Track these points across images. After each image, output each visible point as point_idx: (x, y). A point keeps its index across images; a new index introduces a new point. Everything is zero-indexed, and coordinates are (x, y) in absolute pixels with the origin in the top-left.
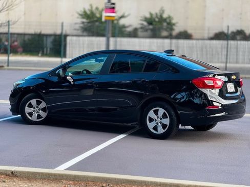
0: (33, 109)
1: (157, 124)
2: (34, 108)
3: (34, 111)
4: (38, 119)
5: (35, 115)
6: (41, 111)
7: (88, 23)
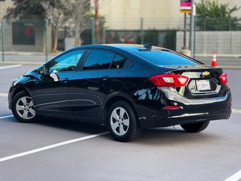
0: (23, 107)
1: (119, 124)
2: (25, 106)
3: (25, 109)
4: (28, 117)
5: (26, 113)
6: (31, 109)
7: (199, 17)
